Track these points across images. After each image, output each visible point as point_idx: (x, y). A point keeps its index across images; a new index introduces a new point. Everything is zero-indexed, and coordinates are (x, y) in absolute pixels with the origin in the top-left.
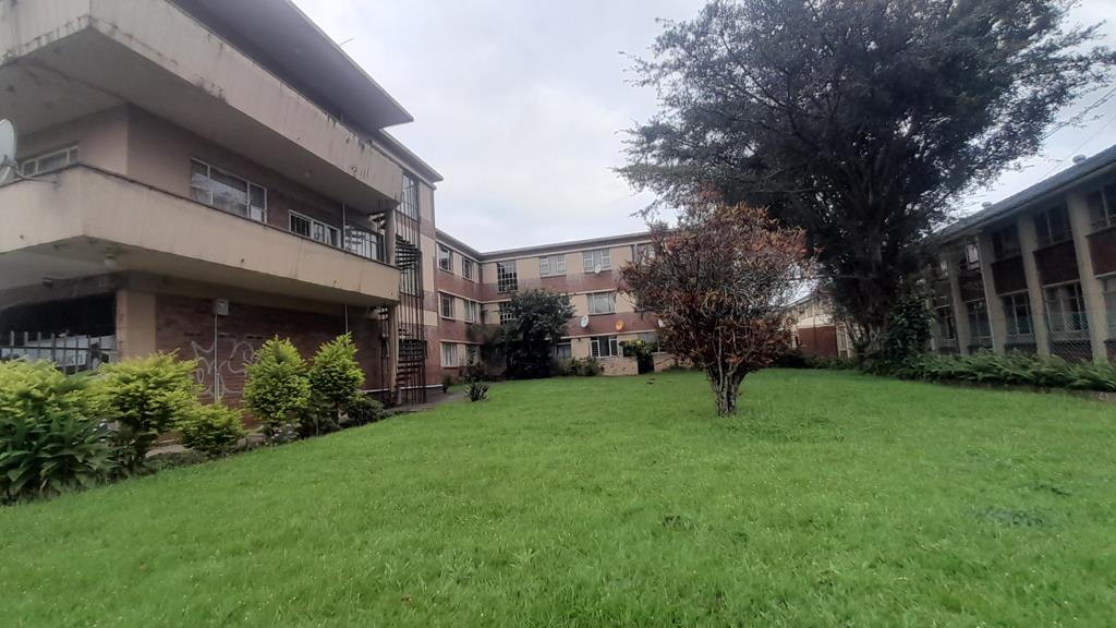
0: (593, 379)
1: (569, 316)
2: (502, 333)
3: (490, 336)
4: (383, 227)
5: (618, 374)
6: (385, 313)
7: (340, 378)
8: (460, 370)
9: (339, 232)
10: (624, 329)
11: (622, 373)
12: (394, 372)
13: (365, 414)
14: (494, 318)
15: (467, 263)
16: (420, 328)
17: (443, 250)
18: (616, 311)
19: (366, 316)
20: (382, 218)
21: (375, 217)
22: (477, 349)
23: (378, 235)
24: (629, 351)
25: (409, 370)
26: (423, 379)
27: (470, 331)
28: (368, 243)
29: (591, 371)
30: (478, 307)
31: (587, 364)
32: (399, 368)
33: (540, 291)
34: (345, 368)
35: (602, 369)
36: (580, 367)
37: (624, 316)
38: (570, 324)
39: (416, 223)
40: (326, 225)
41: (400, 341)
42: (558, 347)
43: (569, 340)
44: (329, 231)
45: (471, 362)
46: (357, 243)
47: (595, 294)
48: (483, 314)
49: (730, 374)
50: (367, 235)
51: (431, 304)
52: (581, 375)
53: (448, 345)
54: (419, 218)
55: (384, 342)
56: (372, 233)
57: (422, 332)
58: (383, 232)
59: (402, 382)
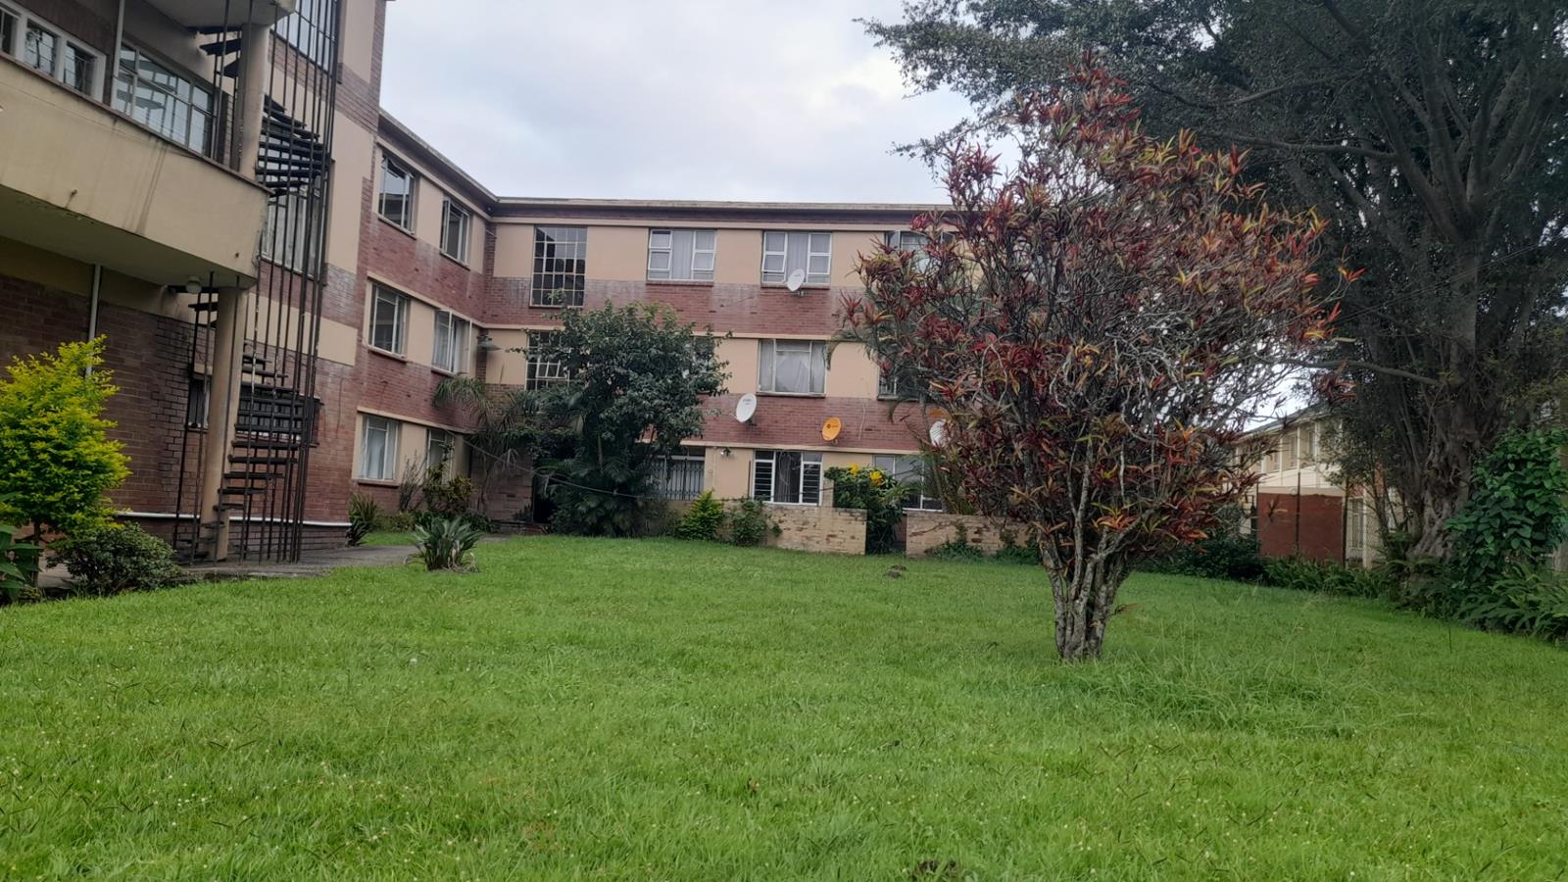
0: (753, 551)
1: (710, 388)
2: (529, 408)
3: (493, 415)
4: (231, 71)
5: (816, 548)
6: (210, 307)
7: (56, 460)
8: (403, 493)
9: (101, 62)
10: (841, 439)
11: (824, 547)
12: (218, 469)
13: (119, 568)
14: (512, 369)
15: (455, 214)
16: (307, 363)
17: (391, 167)
18: (827, 393)
19: (153, 308)
20: (232, 46)
21: (213, 38)
22: (458, 446)
23: (213, 91)
24: (850, 493)
25: (261, 468)
26: (296, 499)
27: (443, 393)
28: (181, 109)
29: (750, 533)
30: (471, 335)
31: (741, 514)
32: (233, 460)
33: (641, 315)
34: (74, 433)
35: (777, 531)
36: (721, 518)
37: (848, 406)
38: (709, 406)
39: (329, 78)
40: (64, 38)
41: (246, 388)
42: (671, 463)
43: (701, 451)
44: (71, 53)
45: (438, 476)
46: (152, 105)
47: (780, 342)
48: (483, 357)
49: (1100, 556)
50: (183, 87)
51: (345, 303)
52: (722, 541)
53: (379, 425)
54: (337, 66)
55: (197, 385)
56: (198, 82)
57: (311, 378)
58: (228, 85)
59: (238, 499)
